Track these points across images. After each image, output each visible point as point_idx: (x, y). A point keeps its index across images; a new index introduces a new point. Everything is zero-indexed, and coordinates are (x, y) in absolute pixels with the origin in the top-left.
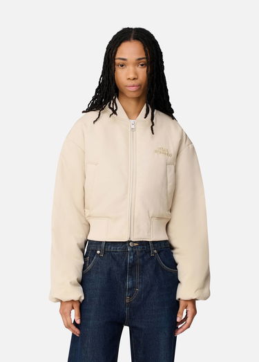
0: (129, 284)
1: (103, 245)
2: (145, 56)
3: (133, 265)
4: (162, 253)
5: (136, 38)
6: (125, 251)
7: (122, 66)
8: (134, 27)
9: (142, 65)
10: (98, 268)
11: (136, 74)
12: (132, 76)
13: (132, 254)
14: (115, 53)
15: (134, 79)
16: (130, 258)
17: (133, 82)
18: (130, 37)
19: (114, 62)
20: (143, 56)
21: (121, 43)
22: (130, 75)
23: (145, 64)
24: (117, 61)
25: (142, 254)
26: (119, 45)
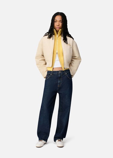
0: (59, 82)
1: (52, 72)
3: (60, 77)
4: (68, 74)
5: (60, 15)
6: (58, 74)
7: (56, 22)
11: (59, 24)
12: (58, 25)
13: (60, 74)
16: (59, 76)
17: (58, 26)
20: (61, 20)
23: (61, 22)
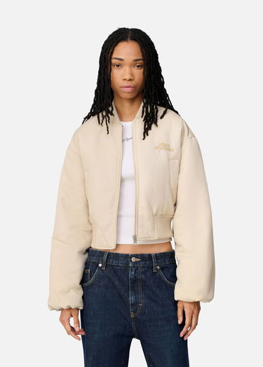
0: (131, 299)
1: (106, 256)
2: (141, 58)
3: (135, 280)
5: (134, 39)
6: (126, 266)
7: (118, 66)
8: (130, 28)
9: (138, 66)
10: (100, 282)
11: (132, 75)
12: (128, 77)
13: (134, 269)
14: (112, 53)
15: (130, 80)
16: (131, 274)
17: (129, 84)
18: (127, 37)
19: (111, 62)
21: (118, 42)
22: (126, 75)
23: (141, 66)
24: (114, 61)
25: (144, 269)
26: (116, 45)
